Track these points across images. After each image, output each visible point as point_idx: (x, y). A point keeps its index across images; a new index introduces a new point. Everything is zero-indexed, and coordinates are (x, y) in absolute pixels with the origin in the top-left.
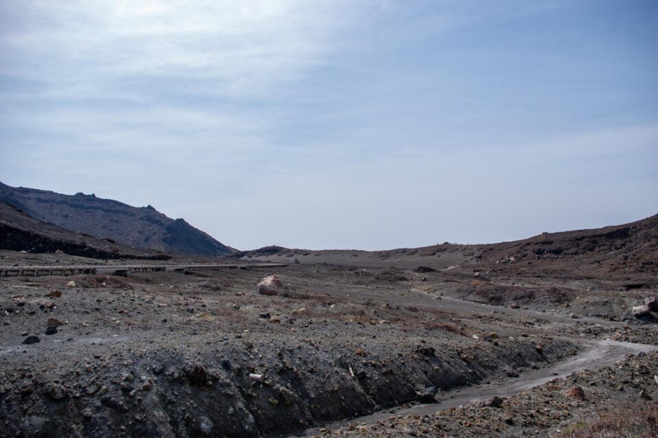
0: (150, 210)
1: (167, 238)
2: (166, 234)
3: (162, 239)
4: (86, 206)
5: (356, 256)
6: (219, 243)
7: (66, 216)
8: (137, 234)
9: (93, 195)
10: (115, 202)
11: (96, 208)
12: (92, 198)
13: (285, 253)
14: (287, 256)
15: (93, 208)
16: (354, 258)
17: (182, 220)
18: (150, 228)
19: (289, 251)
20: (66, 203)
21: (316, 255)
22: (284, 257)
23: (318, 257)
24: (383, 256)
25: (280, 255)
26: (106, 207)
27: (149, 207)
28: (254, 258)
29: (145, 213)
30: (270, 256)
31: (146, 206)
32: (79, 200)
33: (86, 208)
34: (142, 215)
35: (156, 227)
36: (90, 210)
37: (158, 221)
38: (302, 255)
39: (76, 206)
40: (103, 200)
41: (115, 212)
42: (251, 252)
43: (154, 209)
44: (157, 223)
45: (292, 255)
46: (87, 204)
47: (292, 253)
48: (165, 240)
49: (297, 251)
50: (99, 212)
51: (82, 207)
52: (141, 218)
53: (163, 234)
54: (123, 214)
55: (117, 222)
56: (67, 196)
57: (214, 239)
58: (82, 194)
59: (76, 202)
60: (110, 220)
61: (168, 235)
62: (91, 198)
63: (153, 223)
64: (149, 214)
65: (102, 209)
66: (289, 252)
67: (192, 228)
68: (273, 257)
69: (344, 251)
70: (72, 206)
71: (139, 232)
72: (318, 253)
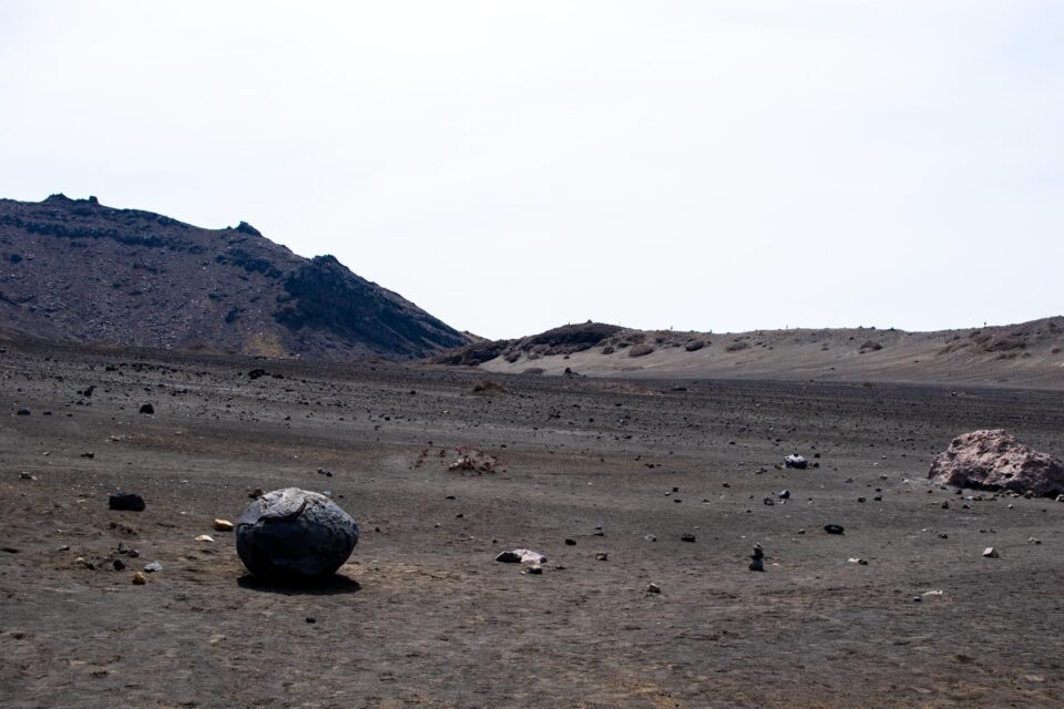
0: (244, 236)
1: (289, 311)
2: (286, 300)
3: (275, 315)
4: (72, 231)
5: (878, 348)
6: (437, 324)
7: (16, 259)
8: (207, 302)
9: (93, 199)
10: (152, 217)
11: (98, 235)
12: (89, 207)
13: (624, 346)
14: (634, 355)
15: (87, 234)
16: (871, 355)
17: (331, 259)
18: (245, 285)
19: (636, 337)
20: (19, 223)
21: (731, 349)
22: (621, 357)
23: (740, 356)
24: (1001, 345)
25: (608, 351)
26: (126, 231)
27: (244, 227)
28: (524, 365)
29: (231, 243)
30: (574, 356)
31: (235, 225)
32: (53, 215)
33: (72, 236)
34: (223, 249)
35: (258, 282)
36: (84, 240)
37: (268, 264)
38: (681, 350)
39: (44, 231)
40: (117, 211)
41: (150, 243)
42: (516, 342)
43: (257, 234)
44: (262, 271)
45: (650, 351)
46: (72, 226)
47: (649, 343)
48: (283, 318)
49: (664, 339)
50: (108, 244)
51: (59, 232)
52: (220, 259)
53: (278, 300)
54: (172, 249)
55: (155, 271)
56: (22, 204)
57: (422, 312)
58: (61, 197)
59: (45, 221)
60: (136, 267)
61: (294, 303)
62: (87, 206)
63: (250, 269)
64: (244, 249)
65: (115, 236)
66: (636, 342)
67: (358, 281)
68: (587, 361)
69: (826, 333)
70: (31, 229)
71: (212, 297)
72: (737, 343)
